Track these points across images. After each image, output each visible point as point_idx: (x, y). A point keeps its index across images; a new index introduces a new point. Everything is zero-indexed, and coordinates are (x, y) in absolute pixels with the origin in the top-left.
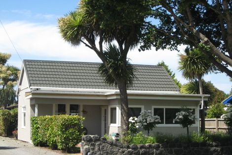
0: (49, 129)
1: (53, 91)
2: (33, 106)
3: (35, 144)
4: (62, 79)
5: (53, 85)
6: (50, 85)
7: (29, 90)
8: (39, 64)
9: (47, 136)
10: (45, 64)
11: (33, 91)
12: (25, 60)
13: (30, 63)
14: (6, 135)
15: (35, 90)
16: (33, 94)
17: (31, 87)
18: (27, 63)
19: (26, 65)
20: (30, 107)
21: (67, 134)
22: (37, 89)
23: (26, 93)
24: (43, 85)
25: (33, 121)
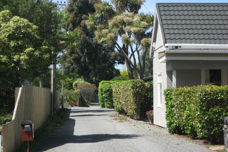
0: (186, 107)
1: (201, 49)
2: (169, 74)
3: (170, 131)
4: (214, 31)
5: (200, 40)
6: (195, 40)
7: (164, 49)
8: (180, 8)
9: (184, 118)
10: (189, 8)
11: (170, 49)
12: (158, 4)
13: (166, 8)
14: (139, 118)
15: (173, 49)
16: (168, 55)
17: (166, 45)
18: (162, 8)
19: (159, 11)
20: (166, 75)
21: (209, 115)
22: (177, 47)
23: (159, 53)
24: (186, 40)
25: (167, 95)
